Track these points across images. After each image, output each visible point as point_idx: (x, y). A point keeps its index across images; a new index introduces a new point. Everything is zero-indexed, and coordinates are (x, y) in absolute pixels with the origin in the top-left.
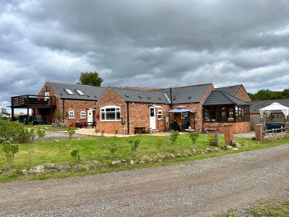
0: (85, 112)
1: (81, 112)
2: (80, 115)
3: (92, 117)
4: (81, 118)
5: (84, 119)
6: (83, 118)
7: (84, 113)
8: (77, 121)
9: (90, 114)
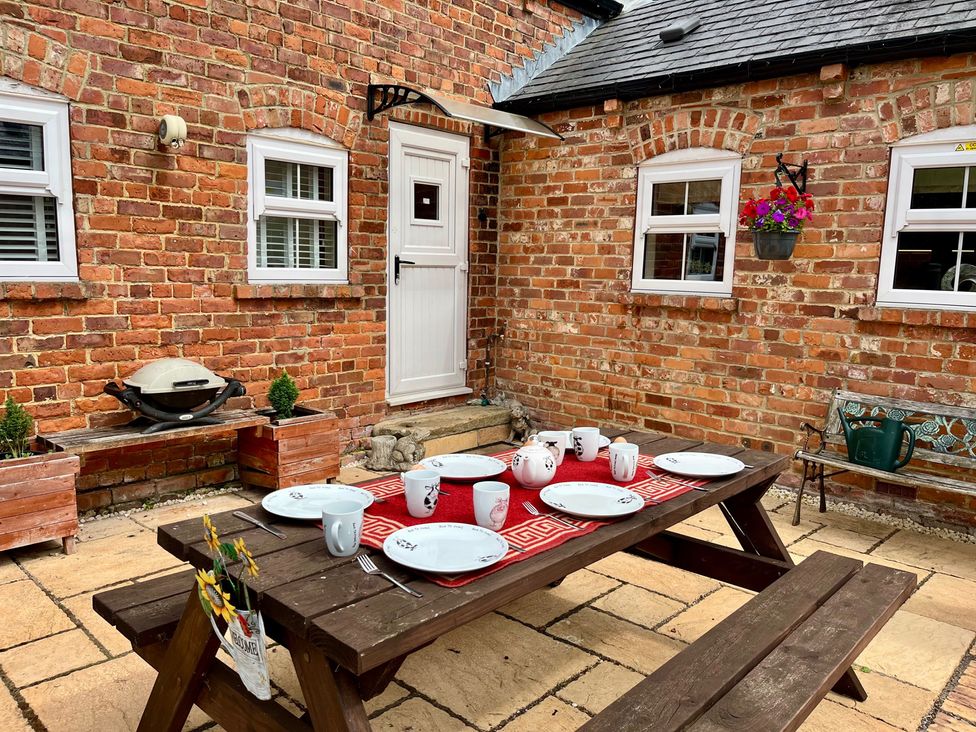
0: (338, 162)
1: (260, 149)
2: (234, 216)
3: (463, 264)
4: (261, 276)
5: (313, 299)
6: (294, 276)
7: (325, 174)
8: (168, 346)
9: (426, 202)
